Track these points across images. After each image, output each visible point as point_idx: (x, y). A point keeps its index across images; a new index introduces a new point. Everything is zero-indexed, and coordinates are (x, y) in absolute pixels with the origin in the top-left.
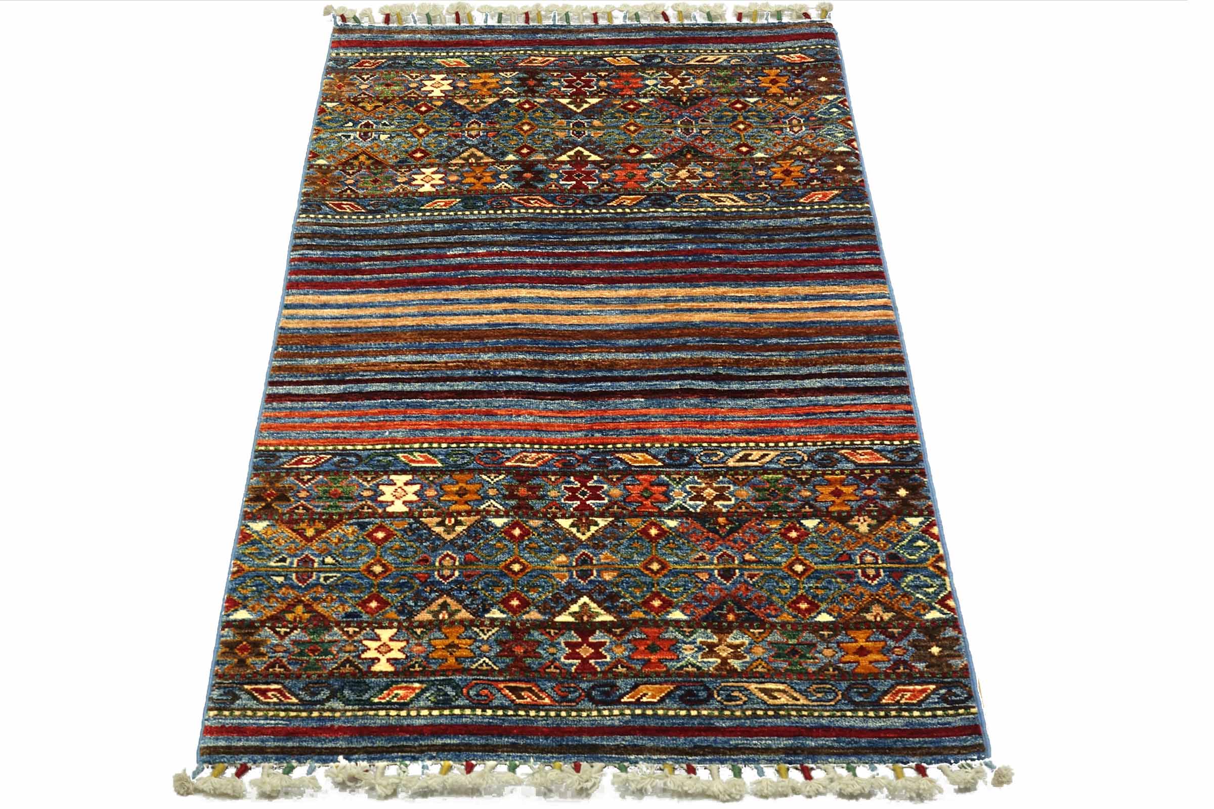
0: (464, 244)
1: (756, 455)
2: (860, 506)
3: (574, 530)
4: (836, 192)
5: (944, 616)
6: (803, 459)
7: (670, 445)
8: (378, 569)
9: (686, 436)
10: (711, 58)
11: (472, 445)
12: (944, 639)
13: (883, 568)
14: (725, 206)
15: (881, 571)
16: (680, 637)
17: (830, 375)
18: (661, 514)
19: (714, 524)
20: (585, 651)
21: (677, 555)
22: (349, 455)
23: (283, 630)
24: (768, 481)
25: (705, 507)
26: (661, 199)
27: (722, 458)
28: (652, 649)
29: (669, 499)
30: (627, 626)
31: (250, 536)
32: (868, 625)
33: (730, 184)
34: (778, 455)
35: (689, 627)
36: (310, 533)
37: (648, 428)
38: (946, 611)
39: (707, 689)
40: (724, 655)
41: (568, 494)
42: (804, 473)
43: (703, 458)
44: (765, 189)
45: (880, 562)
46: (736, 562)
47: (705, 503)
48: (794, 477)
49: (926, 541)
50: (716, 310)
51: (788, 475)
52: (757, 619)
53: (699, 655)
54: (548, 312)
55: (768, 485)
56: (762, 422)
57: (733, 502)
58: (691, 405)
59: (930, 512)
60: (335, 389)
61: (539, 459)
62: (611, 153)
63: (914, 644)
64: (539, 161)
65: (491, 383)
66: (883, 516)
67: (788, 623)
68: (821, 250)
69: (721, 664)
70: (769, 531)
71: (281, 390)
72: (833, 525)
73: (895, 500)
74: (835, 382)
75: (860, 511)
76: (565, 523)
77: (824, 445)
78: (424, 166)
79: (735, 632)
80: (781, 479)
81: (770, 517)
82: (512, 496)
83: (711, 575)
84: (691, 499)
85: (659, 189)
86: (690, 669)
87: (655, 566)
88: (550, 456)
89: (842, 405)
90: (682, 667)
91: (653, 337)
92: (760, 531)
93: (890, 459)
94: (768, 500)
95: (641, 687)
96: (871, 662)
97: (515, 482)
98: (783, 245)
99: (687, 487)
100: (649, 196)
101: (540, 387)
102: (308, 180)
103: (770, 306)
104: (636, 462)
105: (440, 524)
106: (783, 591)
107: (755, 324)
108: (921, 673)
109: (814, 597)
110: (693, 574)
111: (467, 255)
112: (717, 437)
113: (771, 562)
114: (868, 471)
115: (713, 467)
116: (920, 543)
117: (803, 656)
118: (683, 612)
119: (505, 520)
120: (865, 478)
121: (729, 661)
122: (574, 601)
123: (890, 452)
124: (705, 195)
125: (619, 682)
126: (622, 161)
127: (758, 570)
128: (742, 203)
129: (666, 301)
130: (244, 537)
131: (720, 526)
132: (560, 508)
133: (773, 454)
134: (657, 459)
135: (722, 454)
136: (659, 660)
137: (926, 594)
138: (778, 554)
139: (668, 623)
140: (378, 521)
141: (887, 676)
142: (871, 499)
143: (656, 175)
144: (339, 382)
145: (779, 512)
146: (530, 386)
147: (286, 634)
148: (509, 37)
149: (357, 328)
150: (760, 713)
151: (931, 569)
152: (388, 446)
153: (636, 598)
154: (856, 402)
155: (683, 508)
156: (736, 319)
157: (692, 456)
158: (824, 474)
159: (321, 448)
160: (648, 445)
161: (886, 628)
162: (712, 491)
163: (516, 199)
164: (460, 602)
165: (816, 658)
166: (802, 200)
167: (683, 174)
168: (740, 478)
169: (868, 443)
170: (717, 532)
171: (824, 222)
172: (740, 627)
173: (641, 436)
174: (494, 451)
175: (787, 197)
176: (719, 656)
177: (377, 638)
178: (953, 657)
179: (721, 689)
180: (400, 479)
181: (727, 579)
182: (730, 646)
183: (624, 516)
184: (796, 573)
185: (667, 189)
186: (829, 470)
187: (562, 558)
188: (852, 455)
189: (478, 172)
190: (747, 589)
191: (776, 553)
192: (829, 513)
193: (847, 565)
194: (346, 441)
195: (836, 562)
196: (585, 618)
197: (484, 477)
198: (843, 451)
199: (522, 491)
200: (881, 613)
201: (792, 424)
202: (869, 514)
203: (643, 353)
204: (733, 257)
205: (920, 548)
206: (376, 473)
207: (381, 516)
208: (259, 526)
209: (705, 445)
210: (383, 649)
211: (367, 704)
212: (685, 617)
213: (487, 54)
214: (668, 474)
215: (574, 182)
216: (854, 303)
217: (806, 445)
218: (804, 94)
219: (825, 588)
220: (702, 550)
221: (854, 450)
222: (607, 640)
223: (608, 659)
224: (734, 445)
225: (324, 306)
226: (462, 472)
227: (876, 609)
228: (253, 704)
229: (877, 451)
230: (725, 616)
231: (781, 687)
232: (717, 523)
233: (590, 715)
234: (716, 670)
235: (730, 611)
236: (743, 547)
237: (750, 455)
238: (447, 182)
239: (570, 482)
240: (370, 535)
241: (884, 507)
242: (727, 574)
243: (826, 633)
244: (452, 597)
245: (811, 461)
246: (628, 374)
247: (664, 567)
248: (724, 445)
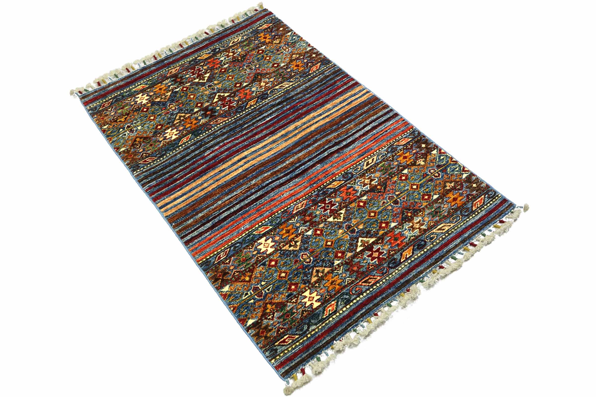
0: (209, 148)
1: (370, 161)
2: (415, 157)
3: (336, 220)
4: (319, 64)
5: (468, 174)
6: (386, 154)
7: (342, 174)
8: (283, 275)
9: (343, 168)
10: (236, 40)
11: (276, 214)
12: (474, 180)
13: (439, 171)
14: (287, 87)
15: (439, 172)
16: (400, 230)
17: (371, 123)
18: (359, 197)
19: (377, 190)
20: (376, 255)
21: (375, 207)
22: (236, 244)
23: (270, 317)
24: (382, 166)
25: (370, 186)
26: (263, 96)
27: (361, 168)
28: (396, 240)
29: (357, 191)
30: (382, 238)
31: (226, 294)
32: (450, 191)
33: (282, 79)
34: (377, 157)
35: (400, 226)
36: (247, 279)
37: (329, 173)
38: (467, 172)
39: (422, 240)
40: (418, 227)
41: (323, 210)
43: (355, 172)
44: (295, 75)
45: (436, 170)
46: (395, 197)
47: (369, 185)
48: (388, 160)
49: (443, 156)
50: (316, 122)
51: (386, 161)
52: (418, 210)
53: (411, 232)
54: (260, 155)
55: (383, 168)
56: (363, 149)
57: (377, 180)
58: (336, 157)
59: (436, 147)
60: (209, 225)
61: (303, 205)
62: (231, 89)
63: (467, 187)
64: (208, 106)
65: (264, 190)
66: (425, 156)
67: (427, 205)
68: (331, 85)
69: (419, 230)
70: (395, 181)
71: (188, 238)
72: (413, 168)
73: (424, 149)
74: (374, 124)
75: (417, 159)
76: (331, 219)
77: (388, 145)
78: (165, 130)
79: (414, 218)
80: (384, 164)
81: (392, 177)
82: (306, 222)
83: (392, 206)
84: (363, 187)
85: (259, 93)
86: (412, 238)
87: (372, 214)
88: (305, 201)
89: (383, 130)
90: (409, 239)
91: (304, 143)
92: (393, 183)
93: (411, 138)
94: (387, 172)
95: (403, 253)
96: (460, 201)
97: (302, 217)
98: (318, 90)
99: (358, 183)
100: (258, 97)
101: (281, 181)
103: (332, 112)
104: (335, 186)
105: (290, 246)
106: (417, 197)
107: (332, 120)
108: (476, 194)
109: (427, 193)
110: (386, 209)
111: (213, 152)
112: (353, 163)
113: (405, 191)
114: (408, 145)
115: (361, 173)
117: (440, 212)
118: (394, 222)
119: (311, 231)
120: (409, 148)
121: (421, 228)
122: (357, 242)
123: (409, 136)
124: (277, 87)
125: (395, 257)
126: (238, 91)
127: (403, 195)
128: (291, 84)
129: (297, 129)
130: (224, 296)
131: (380, 189)
132: (324, 216)
133: (375, 157)
134: (341, 181)
135: (360, 167)
136: (401, 241)
137: (457, 171)
138: (405, 186)
139: (393, 229)
140: (268, 259)
141: (468, 202)
142: (416, 153)
143: (253, 89)
144: (208, 222)
145: (393, 174)
146: (278, 182)
147: (273, 317)
148: (154, 68)
149: (196, 200)
150: (444, 237)
151: (452, 163)
152: (247, 232)
153: (376, 228)
154: (386, 126)
155: (363, 191)
156: (325, 122)
157: (351, 173)
158: (396, 154)
159: (223, 248)
160: (334, 178)
161: (455, 188)
162: (367, 180)
163: (212, 123)
164: (322, 266)
165: (444, 210)
166: (310, 72)
167: (263, 84)
168: (372, 171)
169: (400, 137)
170: (381, 192)
171: (324, 76)
172: (415, 215)
173: (329, 177)
174: (285, 211)
175: (304, 74)
176: (417, 229)
177: (305, 297)
178: (481, 184)
179: (427, 238)
180: (263, 240)
181: (398, 204)
182: (417, 223)
183: (348, 205)
184: (415, 189)
185: (262, 92)
186: (396, 152)
187: (341, 231)
188: (399, 143)
189: (188, 121)
190: (406, 203)
191: (404, 187)
192: (408, 165)
193: (428, 177)
194: (230, 240)
195: (423, 178)
196: (366, 245)
197: (290, 222)
198: (395, 144)
199: (308, 218)
200: (450, 185)
201: (372, 145)
202: (420, 158)
203: (305, 150)
204: (305, 102)
205: (443, 159)
206: (251, 244)
207: (267, 257)
208: (226, 289)
209: (352, 167)
210: (311, 299)
211: (323, 320)
212: (396, 224)
213: (151, 78)
214: (349, 183)
215: (227, 107)
216: (357, 96)
217: (383, 149)
218: (279, 37)
219: (427, 188)
220: (382, 200)
221: (398, 141)
222: (379, 246)
223: (385, 252)
224: (360, 162)
225: (175, 199)
226: (281, 225)
227: (448, 184)
228: (284, 348)
229: (405, 138)
230: (407, 215)
231: (442, 225)
232: (378, 189)
233: (395, 273)
234: (420, 233)
235: (407, 213)
236: (393, 191)
237: (368, 162)
238: (180, 131)
239: (320, 206)
240: (269, 265)
241: (422, 153)
242: (396, 202)
243: (440, 201)
244: (318, 267)
245: (388, 153)
246: (307, 159)
247: (375, 213)
248: (358, 164)
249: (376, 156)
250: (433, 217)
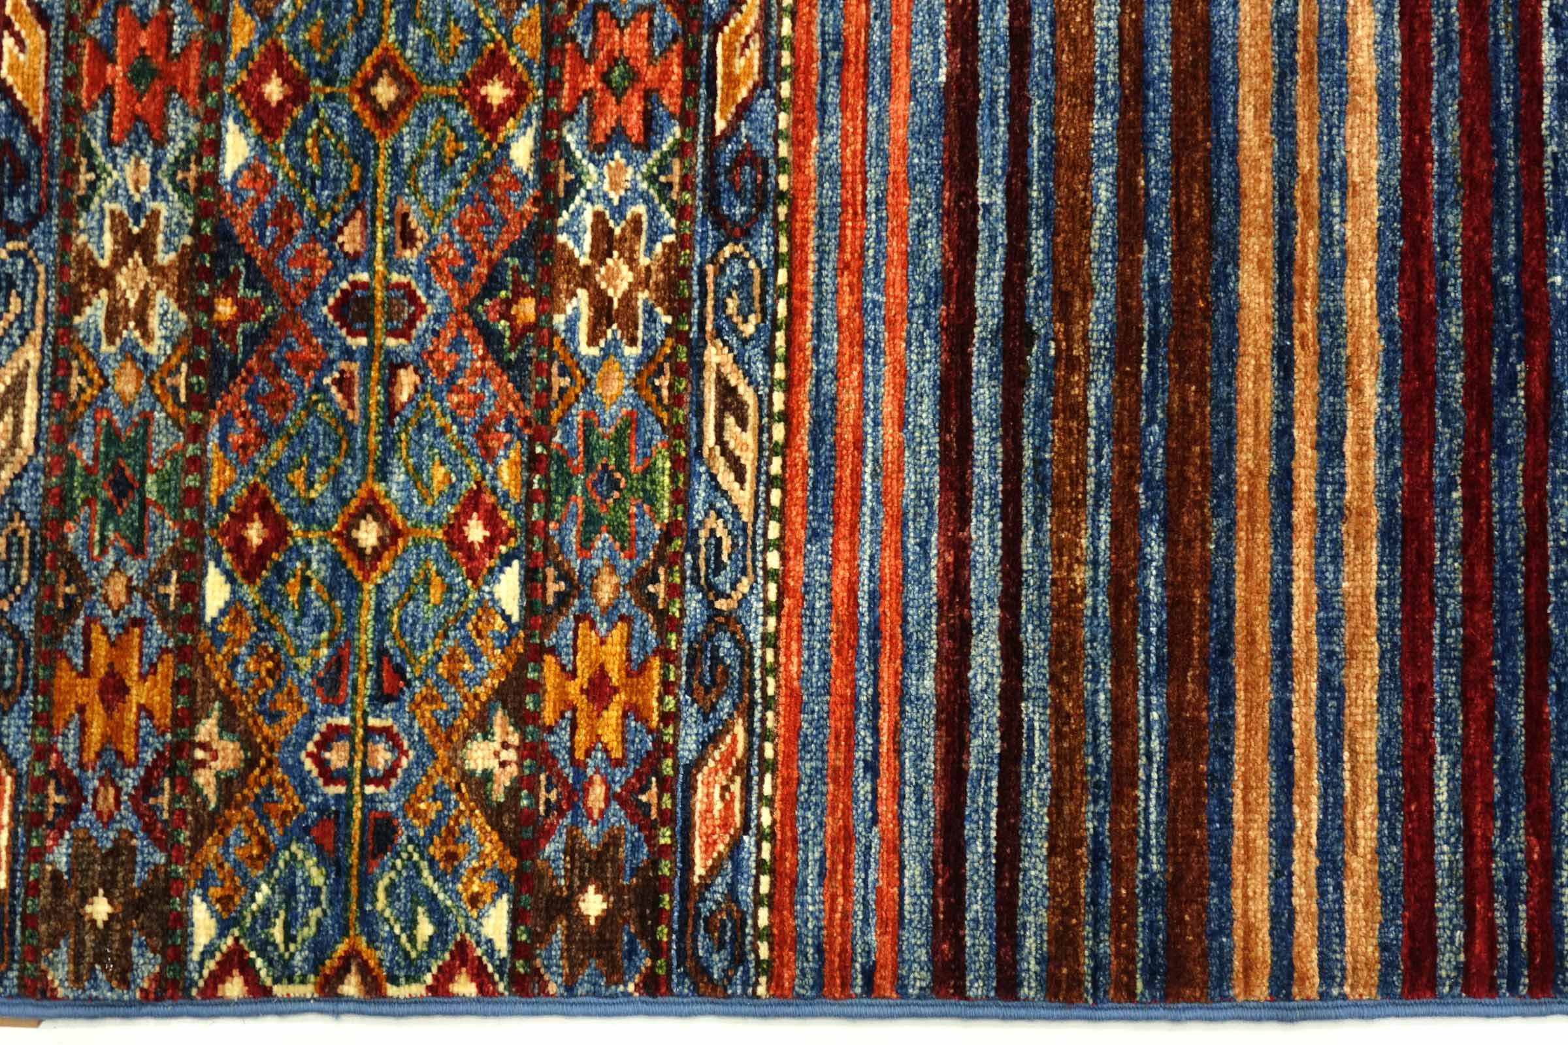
1: (744, 442)
2: (551, 756)
5: (196, 956)
6: (721, 595)
9: (812, 216)
12: (130, 945)
13: (350, 798)
15: (342, 790)
16: (172, 152)
17: (1012, 727)
18: (552, 120)
19: (516, 282)
21: (418, 162)
24: (649, 470)
25: (572, 260)
27: (735, 329)
28: (141, 71)
29: (602, 146)
32: (184, 719)
34: (737, 514)
35: (201, 180)
37: (844, 92)
38: (211, 965)
39: (32, 221)
40: (122, 280)
43: (737, 267)
45: (369, 790)
46: (391, 342)
47: (584, 261)
48: (661, 559)
49: (431, 950)
50: (1284, 356)
51: (667, 536)
52: (217, 386)
53: (118, 206)
55: (635, 467)
56: (857, 475)
57: (585, 350)
58: (920, 240)
66: (518, 828)
67: (205, 481)
69: (97, 270)
70: (489, 455)
72: (495, 660)
73: (569, 877)
74: (985, 740)
77: (765, 672)
79: (183, 316)
80: (655, 514)
81: (532, 463)
83: (354, 260)
84: (598, 216)
86: (85, 177)
89: (899, 752)
90: (90, 153)
91: (1181, 125)
92: (487, 427)
93: (706, 886)
94: (589, 466)
95: (42, 33)
96: (83, 710)
99: (642, 207)
103: (1301, 552)
104: (730, 47)
106: (298, 476)
107: (1228, 491)
108: (41, 855)
109: (279, 566)
110: (359, 207)
112: (809, 318)
113: (390, 447)
114: (667, 802)
116: (426, 929)
118: (247, 166)
120: (644, 789)
121: (103, 293)
123: (732, 888)
127: (366, 406)
131: (508, 303)
133: (743, 497)
134: (739, 116)
135: (748, 330)
136: (110, 89)
137: (266, 915)
138: (416, 473)
139: (213, 117)
141: (42, 754)
142: (574, 796)
145: (546, 496)
151: (341, 948)
153: (294, 27)
157: (746, 230)
158: (668, 657)
161: (171, 771)
162: (623, 286)
168: (664, 382)
169: (766, 820)
170: (490, 287)
172: (197, 335)
173: (816, 68)
176: (118, 261)
179: (28, 262)
181: (339, 311)
182: (145, 299)
184: (353, 523)
186: (678, 674)
188: (725, 760)
190: (307, 366)
191: (418, 469)
192: (536, 653)
193: (366, 684)
195: (381, 653)
198: (739, 730)
200: (215, 766)
202: (526, 782)
205: (410, 926)
209: (783, 277)
212: (228, 169)
214: (682, 146)
216: (1305, 863)
217: (768, 611)
219: (304, 604)
220: (433, 239)
221: (742, 769)
224: (780, 372)
227: (229, 755)
229: (736, 845)
230: (229, 290)
231: (28, 437)
232: (518, 293)
234: (80, 253)
235: (245, 311)
236: (439, 368)
237: (743, 426)
241: (545, 833)
242: (353, 309)
243: (173, 589)
249: (745, 518)
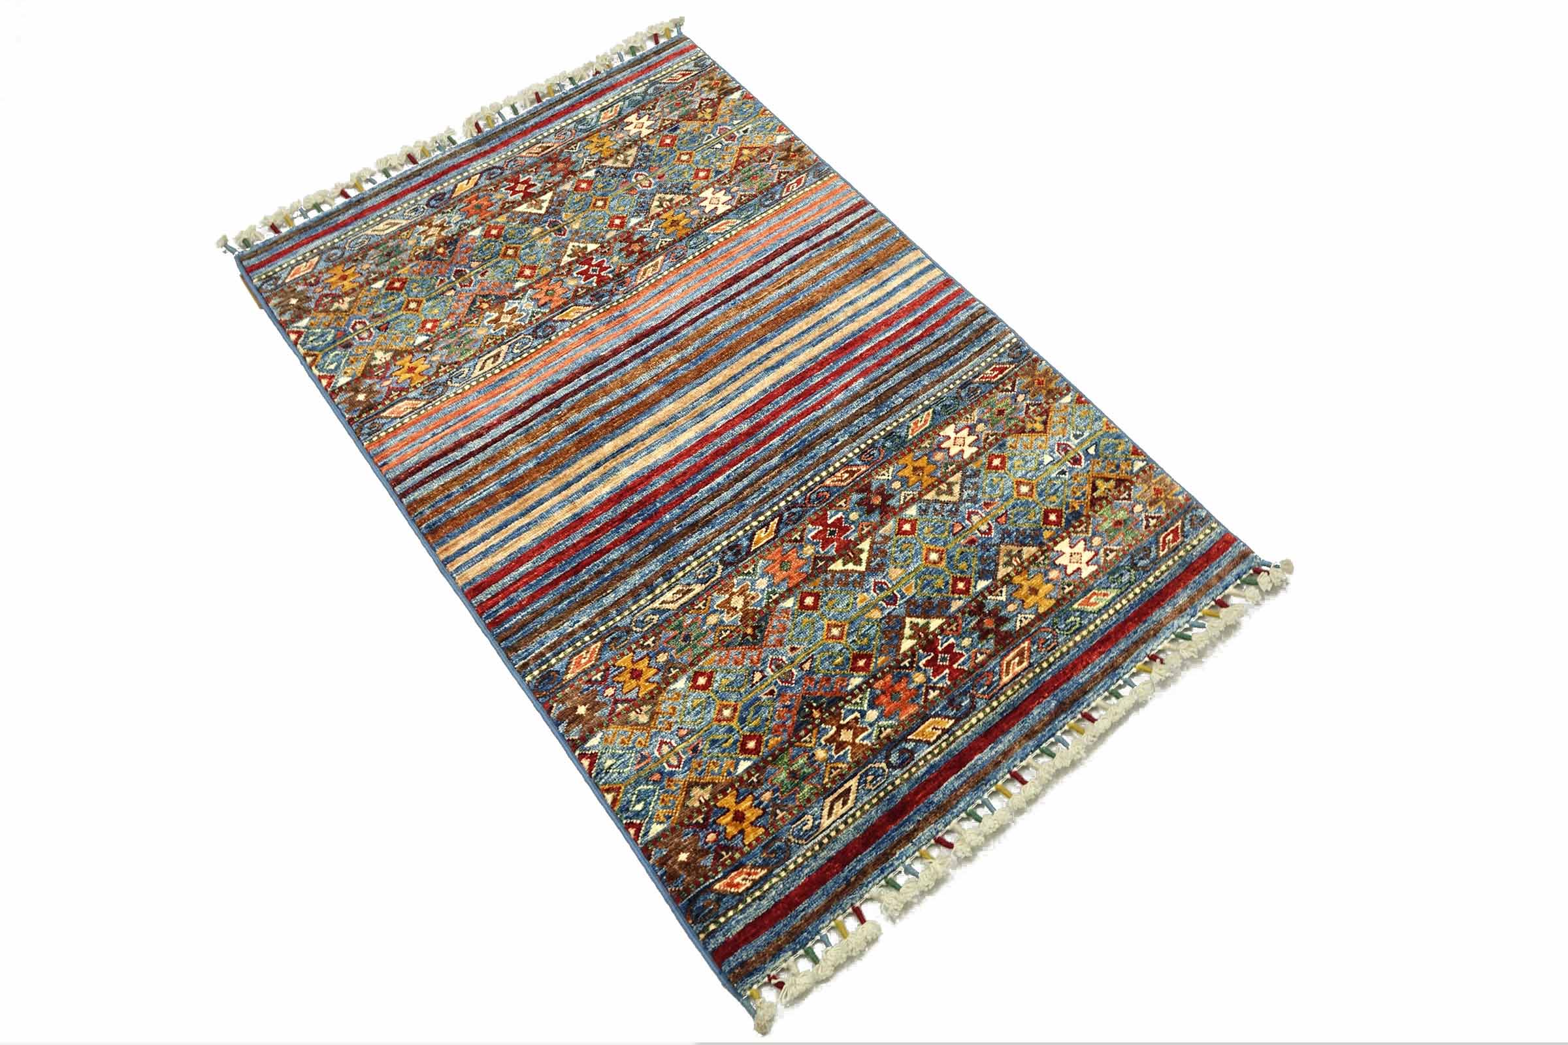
0: (856, 396)
1: (490, 365)
2: (389, 369)
3: (582, 245)
4: (569, 676)
5: (295, 324)
6: (451, 381)
7: (557, 335)
8: (684, 158)
11: (697, 254)
12: (290, 310)
13: (351, 335)
14: (669, 588)
15: (352, 331)
16: (467, 221)
17: (465, 459)
18: (530, 286)
19: (489, 301)
20: (520, 187)
21: (501, 267)
22: (771, 204)
23: (705, 102)
24: (468, 350)
25: (503, 308)
26: (737, 556)
27: (513, 349)
28: (479, 205)
29: (532, 299)
30: (504, 209)
31: (780, 131)
32: (347, 294)
33: (684, 621)
34: (472, 374)
35: (465, 230)
36: (745, 152)
38: (295, 328)
39: (432, 207)
40: (432, 229)
41: (605, 265)
42: (445, 372)
43: (527, 342)
44: (645, 638)
46: (458, 285)
47: (505, 311)
48: (450, 364)
49: (328, 370)
50: (597, 462)
51: (456, 363)
52: (424, 259)
53: (447, 219)
54: (734, 378)
55: (466, 347)
56: (499, 393)
57: (485, 322)
58: (562, 372)
59: (334, 395)
60: (829, 232)
61: (644, 274)
62: (826, 584)
63: (308, 299)
64: (882, 523)
65: (723, 298)
66: (368, 372)
67: (401, 269)
68: (543, 591)
70: (448, 318)
71: (862, 212)
72: (403, 346)
73: (364, 389)
74: (458, 455)
75: (387, 365)
76: (591, 247)
77: (440, 401)
78: (978, 454)
79: (433, 244)
80: (460, 357)
81: (453, 327)
82: (640, 240)
83: (470, 267)
84: (517, 307)
85: (747, 567)
86: (449, 210)
87: (511, 252)
88: (639, 282)
89: (441, 437)
90: (454, 208)
91: (633, 409)
92: (454, 314)
93: (382, 418)
94: (460, 338)
96: (335, 274)
97: (646, 249)
98: (584, 575)
99: (525, 314)
100: (748, 553)
101: (687, 317)
102: (1051, 374)
103: (555, 499)
104: (574, 310)
105: (671, 200)
106: (416, 285)
107: (557, 473)
108: (297, 284)
109: (393, 293)
110: (482, 262)
111: (846, 386)
112: (528, 363)
113: (435, 298)
114: (396, 398)
115: (516, 339)
116: (332, 367)
117: (381, 256)
118: (474, 237)
119: (631, 224)
120: (395, 392)
121: (427, 227)
123: (385, 424)
124: (698, 588)
125: (488, 182)
126: (807, 579)
127: (440, 288)
128: (656, 604)
129: (648, 448)
130: (782, 128)
131: (484, 302)
132: (602, 253)
133: (477, 372)
134: (560, 320)
136: (470, 204)
137: (314, 334)
139: (480, 225)
140: (711, 181)
141: (320, 272)
142: (383, 378)
143: (762, 583)
144: (829, 238)
145: (447, 334)
146: (694, 313)
147: (701, 102)
148: (1083, 677)
149: (864, 281)
150: (392, 212)
151: (316, 351)
152: (752, 222)
153: (510, 229)
154: (432, 447)
155: (518, 299)
156: (576, 466)
157: (537, 337)
158: (429, 378)
159: (795, 196)
161: (333, 298)
162: (505, 321)
163: (863, 469)
164: (616, 168)
165: (373, 261)
166: (599, 644)
167: (738, 602)
168: (490, 341)
169: (406, 421)
170: (485, 296)
171: (560, 630)
172: (432, 249)
173: (584, 330)
174: (679, 259)
175: (616, 639)
176: (436, 226)
177: (648, 128)
178: (279, 301)
179: (423, 211)
180: (722, 209)
181: (457, 271)
182: (432, 235)
183: (555, 270)
184: (413, 301)
185: (739, 573)
186: (427, 383)
187: (576, 226)
188: (414, 404)
189: (927, 480)
190: (440, 272)
191: (434, 306)
192: (410, 353)
193: (379, 324)
194: (784, 209)
195: (388, 323)
196: (534, 202)
197: (668, 240)
198: (423, 403)
199: (636, 247)
200: (340, 304)
201: (475, 403)
202: (380, 367)
204: (622, 531)
205: (330, 362)
206: (742, 204)
207: (713, 184)
208: (780, 139)
210: (640, 125)
211: (625, 98)
212: (470, 234)
213: (1078, 638)
214: (544, 314)
215: (829, 522)
216: (481, 547)
217: (455, 393)
218: (690, 817)
219: (388, 302)
220: (486, 280)
221: (414, 409)
222: (511, 198)
223: (503, 189)
225: (907, 283)
226: (688, 235)
227: (345, 307)
228: (685, 67)
229: (396, 418)
230: (446, 249)
232: (487, 302)
233: (495, 160)
234: (432, 219)
235: (443, 254)
236: (459, 297)
237: (493, 363)
238: (940, 449)
239: (610, 272)
240: (708, 171)
241: (371, 378)
242: (459, 274)
244: (625, 168)
245: (445, 384)
246: (629, 367)
247: (505, 255)
248: (519, 359)
249: (473, 376)
250: (398, 246)
